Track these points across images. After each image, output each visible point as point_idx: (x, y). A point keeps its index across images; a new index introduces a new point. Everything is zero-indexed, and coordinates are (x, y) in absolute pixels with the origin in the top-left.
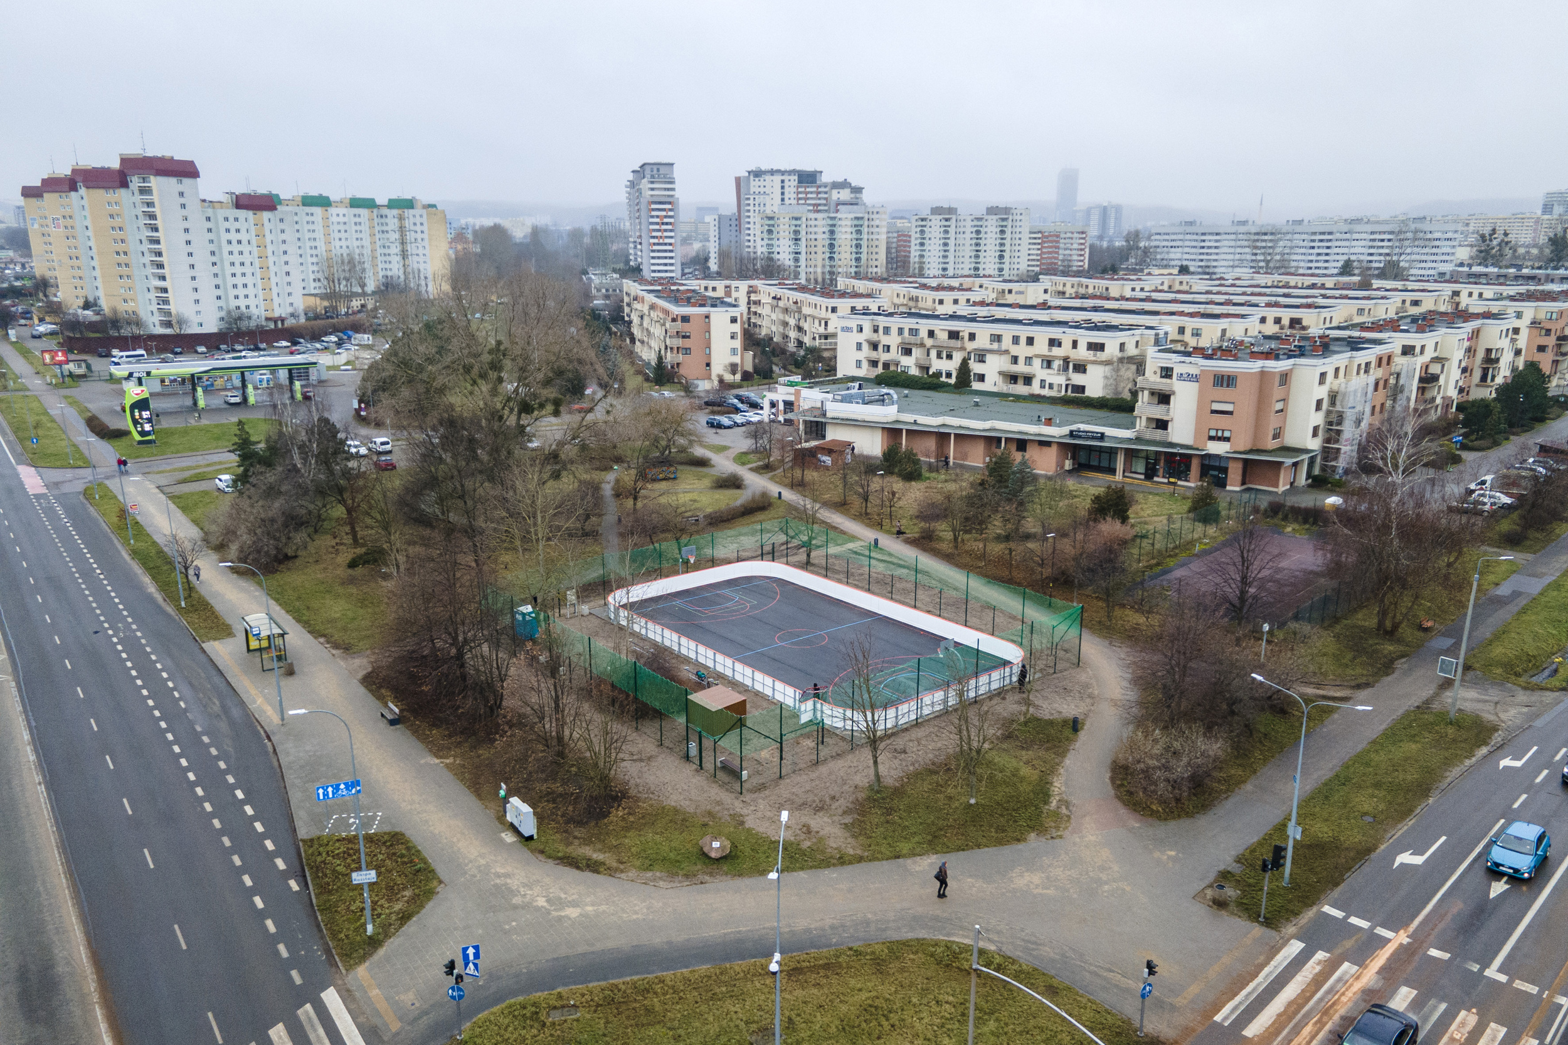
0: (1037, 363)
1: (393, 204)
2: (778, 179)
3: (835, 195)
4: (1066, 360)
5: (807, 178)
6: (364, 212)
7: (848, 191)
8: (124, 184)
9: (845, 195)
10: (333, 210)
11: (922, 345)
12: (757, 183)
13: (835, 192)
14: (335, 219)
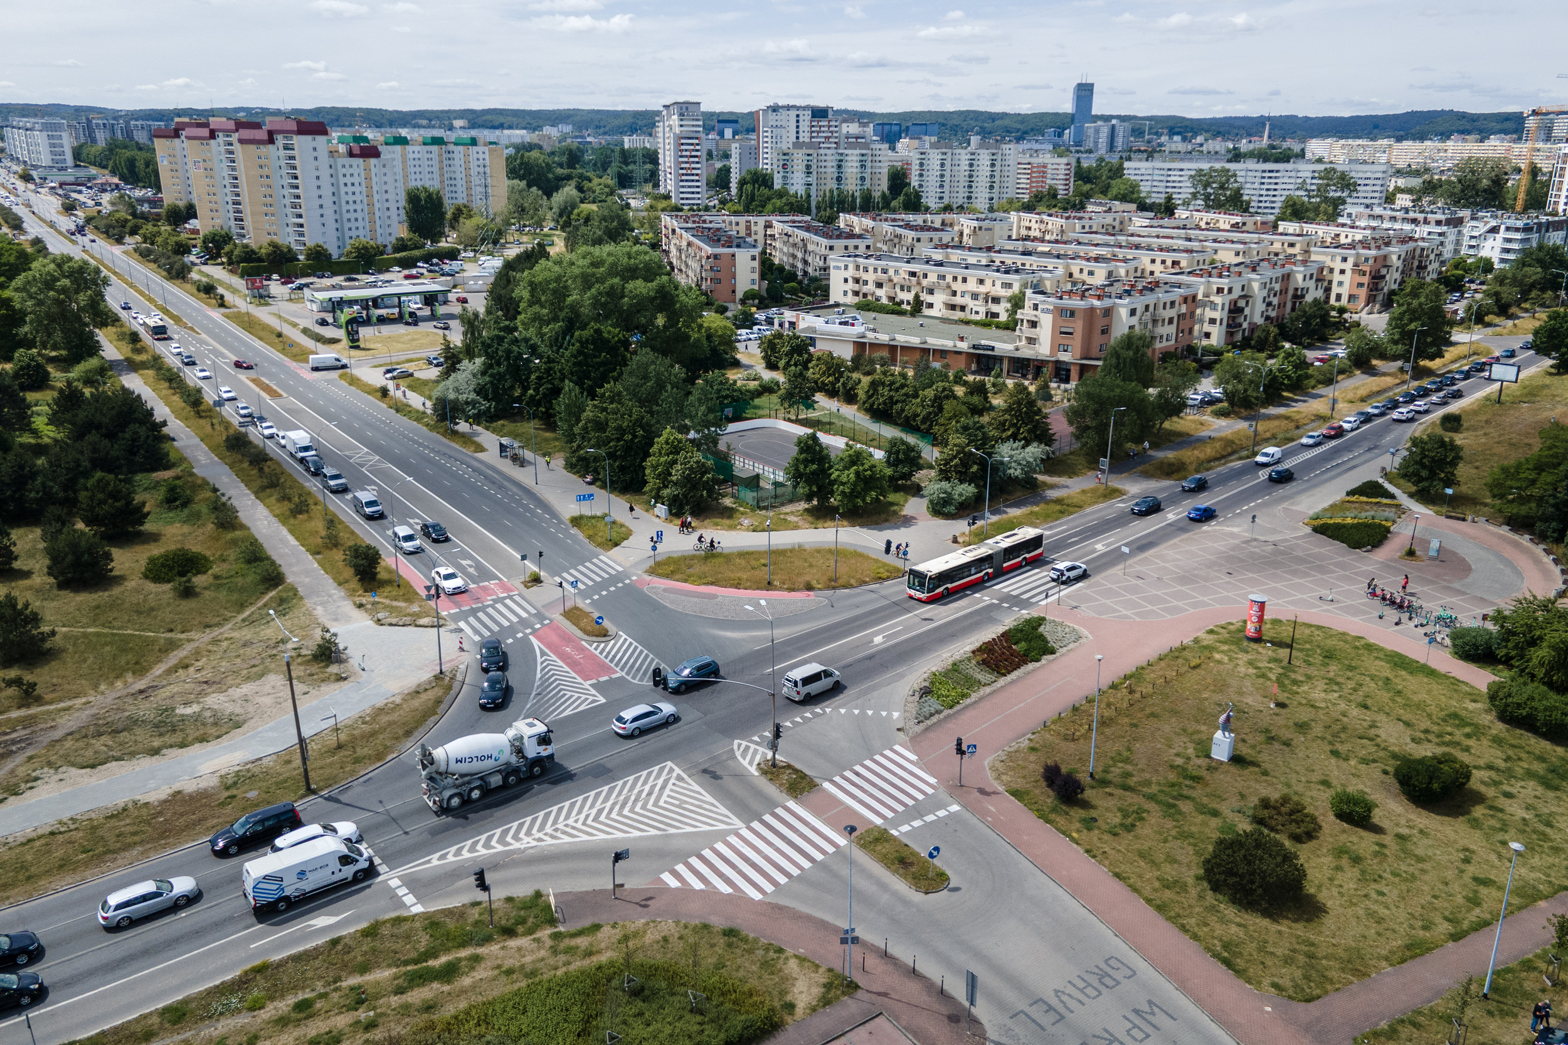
0: (969, 296)
2: (793, 113)
3: (844, 129)
4: (987, 295)
5: (820, 113)
6: (435, 148)
7: (856, 125)
8: (271, 141)
9: (854, 129)
11: (891, 280)
12: (774, 117)
13: (844, 126)
14: (411, 156)
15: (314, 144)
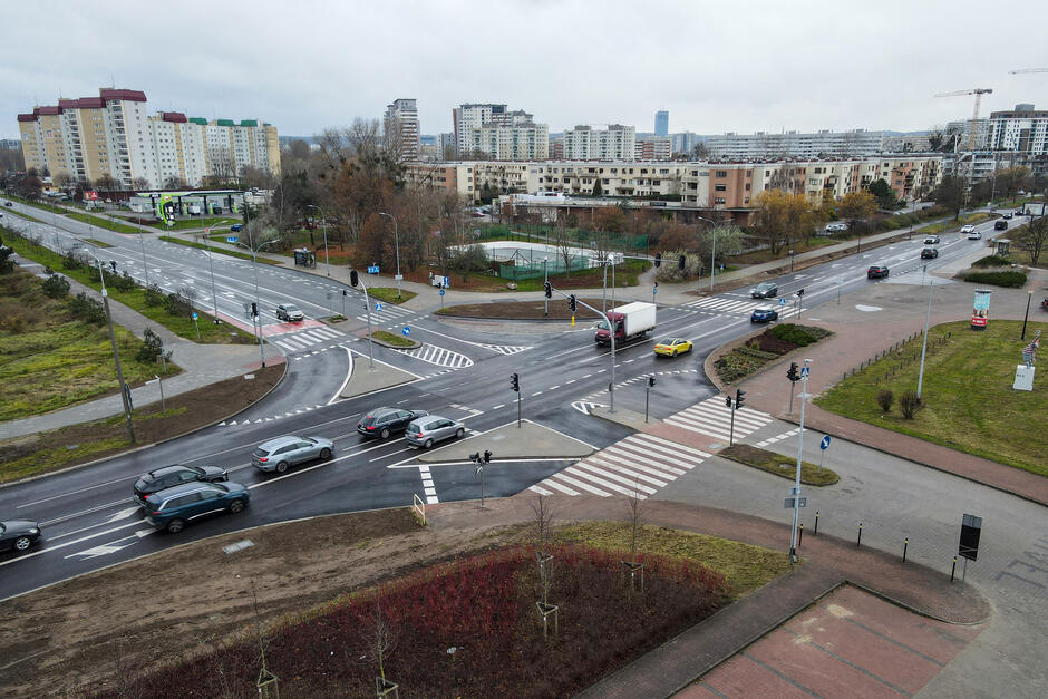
0: (635, 182)
1: (244, 124)
2: (480, 109)
3: (515, 119)
4: (650, 180)
5: (498, 109)
6: (226, 128)
7: (523, 117)
8: (104, 106)
9: (522, 119)
10: (208, 127)
11: (575, 177)
12: (467, 112)
13: (515, 118)
14: (209, 133)
15: (137, 108)
